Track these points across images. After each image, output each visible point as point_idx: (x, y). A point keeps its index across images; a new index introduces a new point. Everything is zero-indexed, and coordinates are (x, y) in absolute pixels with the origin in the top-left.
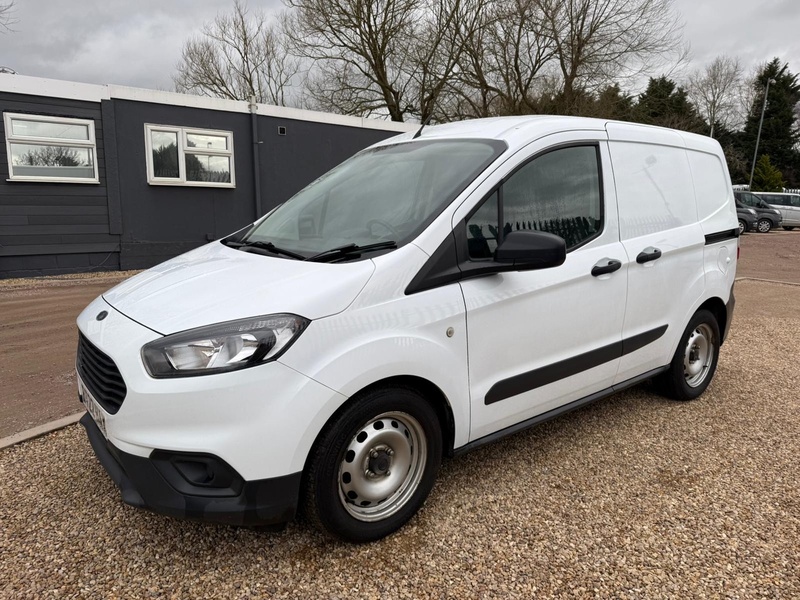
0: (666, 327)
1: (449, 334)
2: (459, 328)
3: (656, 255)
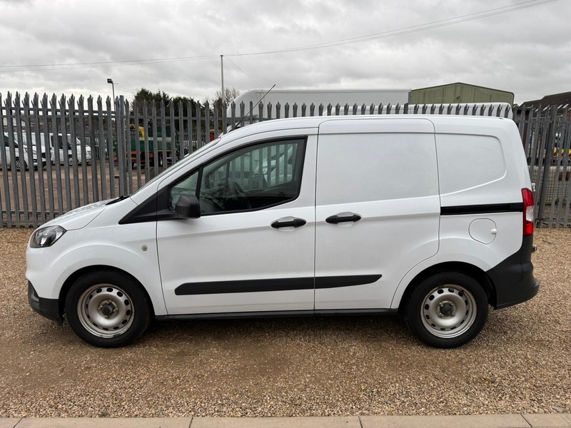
0: (379, 276)
1: (145, 249)
2: (151, 247)
3: (356, 218)
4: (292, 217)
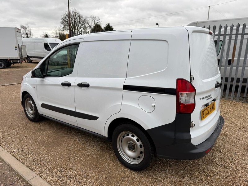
0: (98, 118)
1: (34, 88)
3: (87, 86)
4: (67, 81)
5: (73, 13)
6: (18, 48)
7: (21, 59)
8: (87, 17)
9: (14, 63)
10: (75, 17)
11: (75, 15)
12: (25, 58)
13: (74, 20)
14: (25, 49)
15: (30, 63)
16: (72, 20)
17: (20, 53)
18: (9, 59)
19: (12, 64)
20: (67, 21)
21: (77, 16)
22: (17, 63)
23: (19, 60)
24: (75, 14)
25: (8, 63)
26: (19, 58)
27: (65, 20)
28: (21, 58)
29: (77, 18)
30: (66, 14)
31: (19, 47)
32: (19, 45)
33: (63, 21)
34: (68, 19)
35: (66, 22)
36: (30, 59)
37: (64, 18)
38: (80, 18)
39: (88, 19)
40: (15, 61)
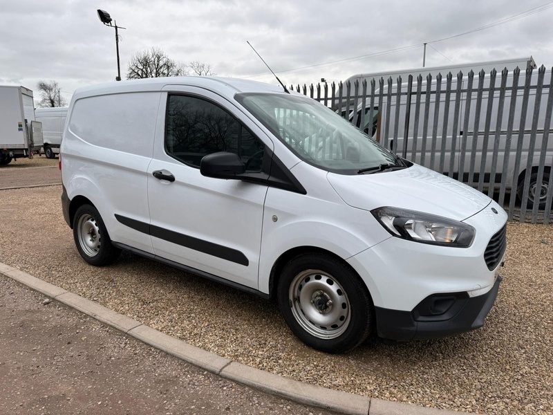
5: (153, 56)
6: (24, 127)
7: (30, 150)
8: (184, 66)
9: (16, 156)
10: (158, 65)
11: (158, 61)
12: (40, 147)
13: (155, 71)
14: (39, 130)
15: (51, 158)
16: (151, 72)
17: (28, 137)
18: (5, 148)
19: (13, 159)
20: (140, 72)
21: (161, 63)
22: (22, 156)
23: (26, 150)
24: (159, 58)
25: (4, 156)
26: (26, 147)
27: (136, 71)
28: (31, 145)
29: (161, 67)
30: (139, 58)
31: (26, 125)
32: (26, 121)
33: (130, 74)
34: (142, 70)
35: (139, 75)
36: (51, 150)
37: (134, 68)
38: (168, 68)
39: (186, 70)
40: (18, 153)
